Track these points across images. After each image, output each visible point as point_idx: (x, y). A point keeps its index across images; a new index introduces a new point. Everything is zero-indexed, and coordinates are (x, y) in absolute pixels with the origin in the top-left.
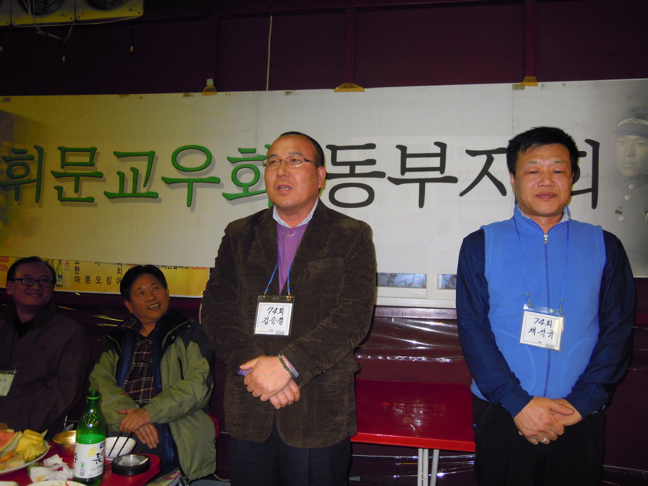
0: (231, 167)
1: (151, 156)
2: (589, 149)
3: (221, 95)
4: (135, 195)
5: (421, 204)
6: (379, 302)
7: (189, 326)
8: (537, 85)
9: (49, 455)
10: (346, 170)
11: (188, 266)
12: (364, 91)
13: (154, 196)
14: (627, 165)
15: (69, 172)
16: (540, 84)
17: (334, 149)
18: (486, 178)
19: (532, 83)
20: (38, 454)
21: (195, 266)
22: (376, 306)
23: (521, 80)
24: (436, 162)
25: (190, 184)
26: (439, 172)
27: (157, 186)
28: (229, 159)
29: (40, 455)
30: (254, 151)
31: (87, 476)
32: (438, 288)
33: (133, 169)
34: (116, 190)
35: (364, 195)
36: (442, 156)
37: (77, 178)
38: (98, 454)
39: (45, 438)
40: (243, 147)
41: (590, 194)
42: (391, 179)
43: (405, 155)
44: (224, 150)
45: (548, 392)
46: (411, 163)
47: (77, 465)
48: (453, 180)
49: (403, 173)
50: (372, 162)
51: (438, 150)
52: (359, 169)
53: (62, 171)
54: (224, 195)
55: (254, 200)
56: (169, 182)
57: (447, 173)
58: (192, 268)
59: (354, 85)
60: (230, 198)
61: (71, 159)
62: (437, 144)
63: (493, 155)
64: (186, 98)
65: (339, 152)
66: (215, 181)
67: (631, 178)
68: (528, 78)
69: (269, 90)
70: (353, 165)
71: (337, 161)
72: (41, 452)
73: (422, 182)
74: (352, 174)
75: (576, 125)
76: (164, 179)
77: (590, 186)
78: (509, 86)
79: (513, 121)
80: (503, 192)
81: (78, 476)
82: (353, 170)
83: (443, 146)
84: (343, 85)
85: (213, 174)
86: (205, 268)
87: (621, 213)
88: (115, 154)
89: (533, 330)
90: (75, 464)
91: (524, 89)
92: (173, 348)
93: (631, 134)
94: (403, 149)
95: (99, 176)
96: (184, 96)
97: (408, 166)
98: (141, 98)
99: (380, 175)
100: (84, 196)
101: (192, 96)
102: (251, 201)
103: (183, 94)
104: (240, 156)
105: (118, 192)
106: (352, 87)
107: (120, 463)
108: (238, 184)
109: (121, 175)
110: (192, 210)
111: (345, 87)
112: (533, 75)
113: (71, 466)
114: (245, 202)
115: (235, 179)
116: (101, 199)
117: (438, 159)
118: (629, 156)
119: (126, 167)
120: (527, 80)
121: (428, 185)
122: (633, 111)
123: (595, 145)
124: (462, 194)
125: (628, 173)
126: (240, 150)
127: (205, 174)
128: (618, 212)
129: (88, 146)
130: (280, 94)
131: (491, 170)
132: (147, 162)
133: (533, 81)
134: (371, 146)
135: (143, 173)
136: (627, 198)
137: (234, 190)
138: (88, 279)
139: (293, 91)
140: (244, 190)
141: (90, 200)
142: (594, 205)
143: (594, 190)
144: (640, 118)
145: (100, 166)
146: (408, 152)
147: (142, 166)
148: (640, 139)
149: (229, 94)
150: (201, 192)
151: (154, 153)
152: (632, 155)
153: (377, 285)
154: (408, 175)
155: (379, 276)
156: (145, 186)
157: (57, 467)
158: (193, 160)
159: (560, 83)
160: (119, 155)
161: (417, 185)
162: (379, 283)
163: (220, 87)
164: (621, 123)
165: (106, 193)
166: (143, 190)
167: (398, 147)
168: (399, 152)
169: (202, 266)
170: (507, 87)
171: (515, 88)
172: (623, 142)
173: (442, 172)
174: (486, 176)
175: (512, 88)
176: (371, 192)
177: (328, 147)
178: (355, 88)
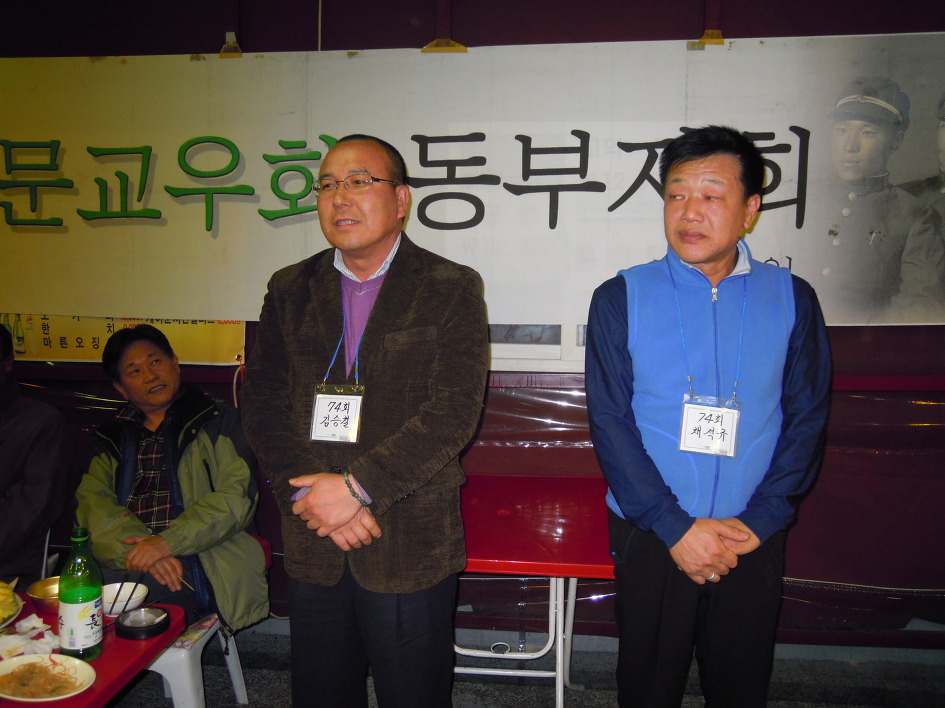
0: (269, 171)
1: (146, 154)
2: (794, 141)
3: (249, 56)
4: (126, 214)
5: (553, 224)
6: (495, 366)
7: (216, 413)
8: (723, 43)
9: (24, 614)
10: (441, 173)
11: (213, 319)
12: (466, 51)
13: (155, 216)
14: (847, 165)
15: (19, 179)
16: (727, 41)
17: (423, 141)
18: (646, 183)
19: (717, 40)
20: (6, 616)
21: (222, 319)
22: (489, 372)
23: (699, 36)
24: (574, 161)
25: (209, 197)
26: (578, 176)
27: (158, 200)
28: (266, 157)
29: (10, 617)
30: (303, 145)
31: (80, 646)
32: (578, 345)
33: (119, 175)
34: (94, 206)
35: (467, 211)
36: (583, 151)
37: (33, 189)
38: (93, 616)
39: (16, 590)
40: (286, 139)
41: (794, 207)
42: (508, 187)
43: (528, 150)
44: (257, 144)
45: (715, 511)
46: (537, 161)
47: (64, 631)
48: (598, 187)
49: (525, 178)
50: (479, 161)
51: (576, 142)
52: (461, 172)
53: (8, 178)
54: (261, 212)
55: (305, 220)
56: (176, 193)
57: (590, 178)
58: (220, 322)
59: (452, 42)
60: (270, 217)
61: (22, 159)
62: (575, 133)
64: (194, 62)
65: (430, 147)
66: (247, 192)
67: (853, 183)
68: (710, 31)
69: (322, 49)
70: (451, 165)
71: (429, 159)
72: (11, 613)
73: (554, 191)
74: (451, 179)
75: (777, 104)
76: (168, 189)
77: (794, 195)
78: (682, 44)
79: (687, 99)
81: (67, 646)
82: (451, 172)
83: (584, 136)
84: (434, 42)
85: (243, 181)
86: (239, 322)
87: (836, 234)
88: (90, 150)
89: (697, 430)
90: (60, 631)
91: (703, 49)
92: (195, 447)
93: (856, 119)
94: (525, 140)
95: (67, 185)
96: (192, 60)
97: (533, 166)
98: (124, 62)
99: (492, 180)
100: (46, 216)
101: (204, 59)
102: (301, 221)
103: (188, 56)
104: (282, 152)
105: (99, 210)
106: (448, 45)
107: (127, 623)
108: (282, 196)
109: (102, 185)
110: (215, 236)
111: (437, 45)
112: (718, 27)
113: (55, 631)
114: (293, 223)
115: (276, 188)
116: (73, 221)
117: (577, 156)
118: (851, 151)
119: (108, 171)
120: (708, 35)
121: (562, 195)
122: (859, 83)
123: (803, 134)
124: (612, 208)
125: (849, 175)
126: (282, 144)
127: (231, 181)
128: (832, 233)
129: (46, 138)
130: (340, 55)
131: (654, 173)
132: (141, 163)
133: (718, 37)
134: (478, 137)
135: (135, 179)
136: (845, 212)
137: (276, 205)
138: (63, 341)
139: (360, 51)
140: (291, 207)
141: (57, 223)
142: (800, 223)
143: (800, 202)
144: (869, 95)
145: (67, 170)
146: (533, 145)
147: (133, 169)
148: (867, 126)
149: (262, 57)
150: (226, 208)
151: (150, 149)
152: (856, 149)
153: (490, 341)
154: (534, 181)
155: (491, 328)
156: (139, 200)
157: (35, 633)
158: (212, 160)
159: (755, 41)
160: (95, 153)
161: (546, 196)
162: (492, 339)
163: (247, 45)
164: (841, 102)
165: (80, 213)
166: (137, 206)
167: (519, 138)
168: (519, 145)
169: (234, 320)
170: (680, 45)
171: (691, 47)
172: (843, 131)
173: (583, 176)
174: (646, 181)
175: (686, 48)
176: (479, 206)
177: (415, 138)
178: (453, 46)
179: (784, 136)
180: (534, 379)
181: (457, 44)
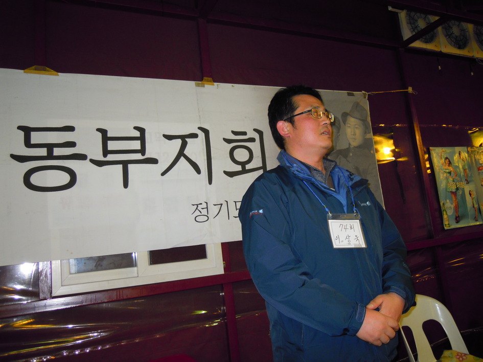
2: (257, 136)
5: (126, 185)
8: (213, 85)
10: (43, 152)
12: (58, 75)
16: (216, 84)
17: (27, 131)
18: (182, 158)
19: (210, 83)
23: (202, 80)
24: (136, 145)
26: (140, 154)
35: (65, 178)
36: (142, 139)
41: (261, 171)
42: (92, 161)
43: (106, 138)
46: (112, 145)
48: (154, 161)
49: (105, 155)
50: (72, 144)
51: (137, 134)
52: (57, 152)
57: (147, 156)
59: (47, 68)
62: (136, 128)
63: (187, 139)
65: (33, 134)
68: (206, 78)
70: (50, 147)
71: (33, 142)
73: (125, 164)
74: (50, 156)
75: (246, 117)
77: (261, 165)
78: (193, 83)
79: (199, 112)
80: (198, 171)
82: (50, 152)
83: (142, 131)
84: (33, 67)
91: (204, 87)
94: (103, 132)
97: (110, 148)
99: (82, 157)
106: (44, 70)
111: (36, 69)
112: (210, 76)
117: (138, 142)
120: (205, 80)
121: (130, 166)
123: (260, 133)
124: (163, 174)
131: (186, 152)
133: (210, 82)
134: (71, 129)
143: (264, 167)
146: (109, 135)
154: (110, 157)
159: (230, 85)
161: (121, 166)
167: (98, 130)
168: (100, 135)
170: (191, 84)
171: (197, 85)
173: (143, 154)
174: (182, 157)
175: (195, 85)
176: (72, 174)
177: (20, 128)
178: (48, 71)
179: (251, 134)
180: (121, 293)
181: (50, 70)
